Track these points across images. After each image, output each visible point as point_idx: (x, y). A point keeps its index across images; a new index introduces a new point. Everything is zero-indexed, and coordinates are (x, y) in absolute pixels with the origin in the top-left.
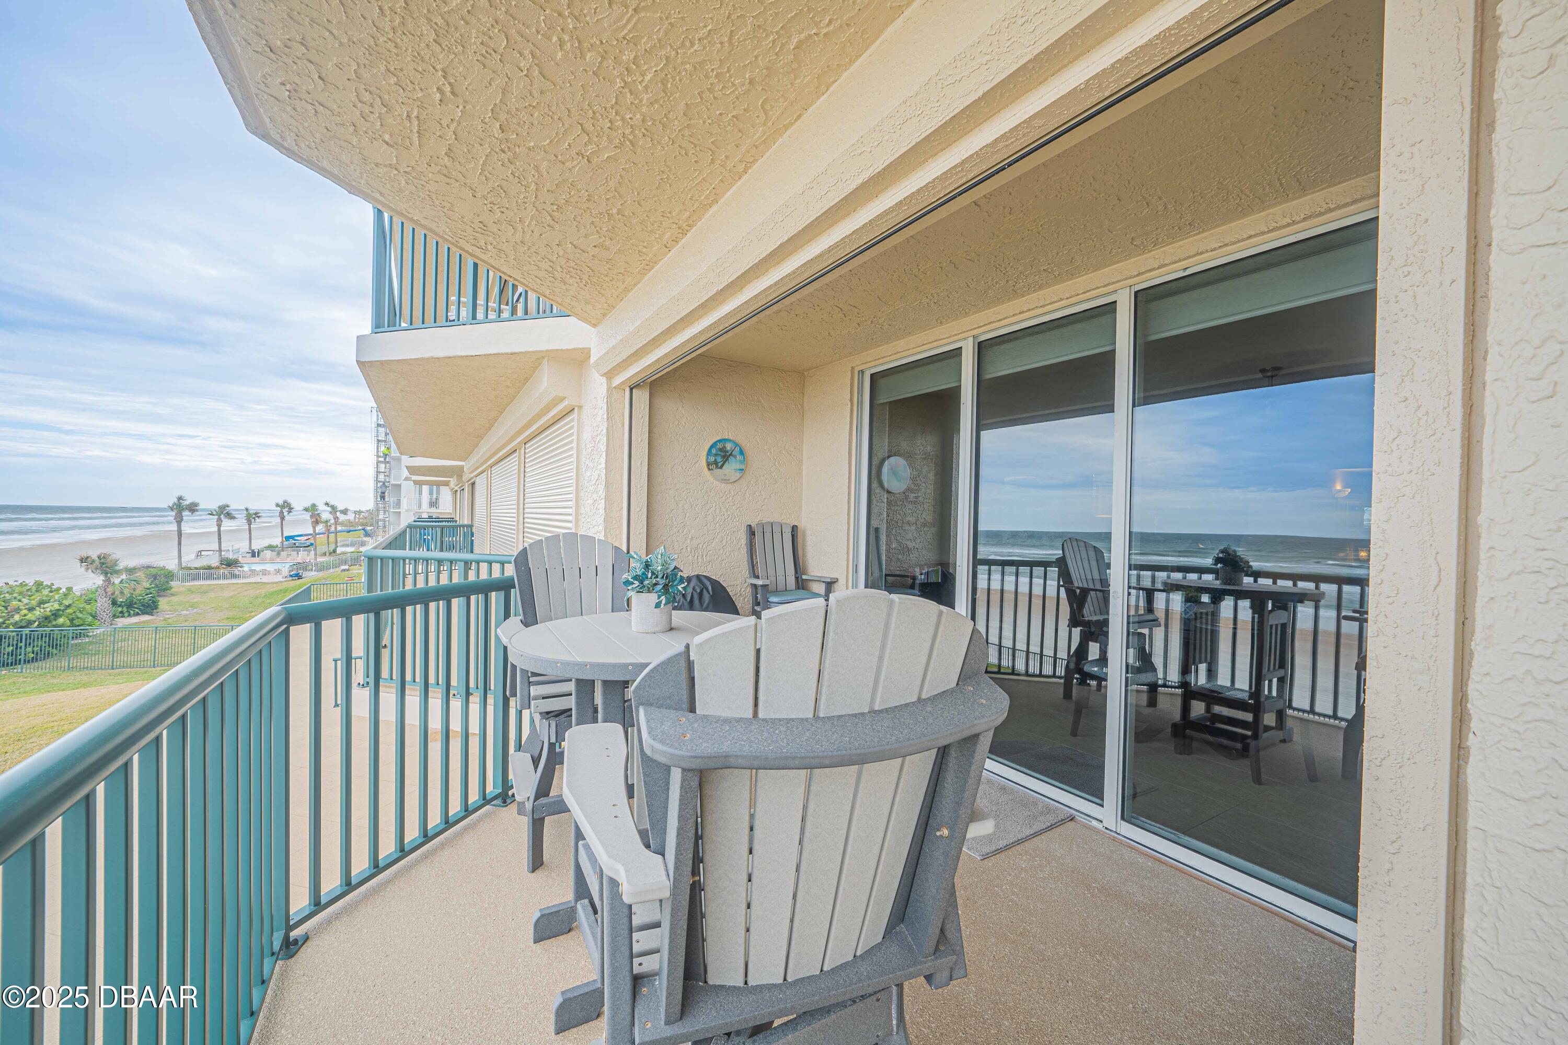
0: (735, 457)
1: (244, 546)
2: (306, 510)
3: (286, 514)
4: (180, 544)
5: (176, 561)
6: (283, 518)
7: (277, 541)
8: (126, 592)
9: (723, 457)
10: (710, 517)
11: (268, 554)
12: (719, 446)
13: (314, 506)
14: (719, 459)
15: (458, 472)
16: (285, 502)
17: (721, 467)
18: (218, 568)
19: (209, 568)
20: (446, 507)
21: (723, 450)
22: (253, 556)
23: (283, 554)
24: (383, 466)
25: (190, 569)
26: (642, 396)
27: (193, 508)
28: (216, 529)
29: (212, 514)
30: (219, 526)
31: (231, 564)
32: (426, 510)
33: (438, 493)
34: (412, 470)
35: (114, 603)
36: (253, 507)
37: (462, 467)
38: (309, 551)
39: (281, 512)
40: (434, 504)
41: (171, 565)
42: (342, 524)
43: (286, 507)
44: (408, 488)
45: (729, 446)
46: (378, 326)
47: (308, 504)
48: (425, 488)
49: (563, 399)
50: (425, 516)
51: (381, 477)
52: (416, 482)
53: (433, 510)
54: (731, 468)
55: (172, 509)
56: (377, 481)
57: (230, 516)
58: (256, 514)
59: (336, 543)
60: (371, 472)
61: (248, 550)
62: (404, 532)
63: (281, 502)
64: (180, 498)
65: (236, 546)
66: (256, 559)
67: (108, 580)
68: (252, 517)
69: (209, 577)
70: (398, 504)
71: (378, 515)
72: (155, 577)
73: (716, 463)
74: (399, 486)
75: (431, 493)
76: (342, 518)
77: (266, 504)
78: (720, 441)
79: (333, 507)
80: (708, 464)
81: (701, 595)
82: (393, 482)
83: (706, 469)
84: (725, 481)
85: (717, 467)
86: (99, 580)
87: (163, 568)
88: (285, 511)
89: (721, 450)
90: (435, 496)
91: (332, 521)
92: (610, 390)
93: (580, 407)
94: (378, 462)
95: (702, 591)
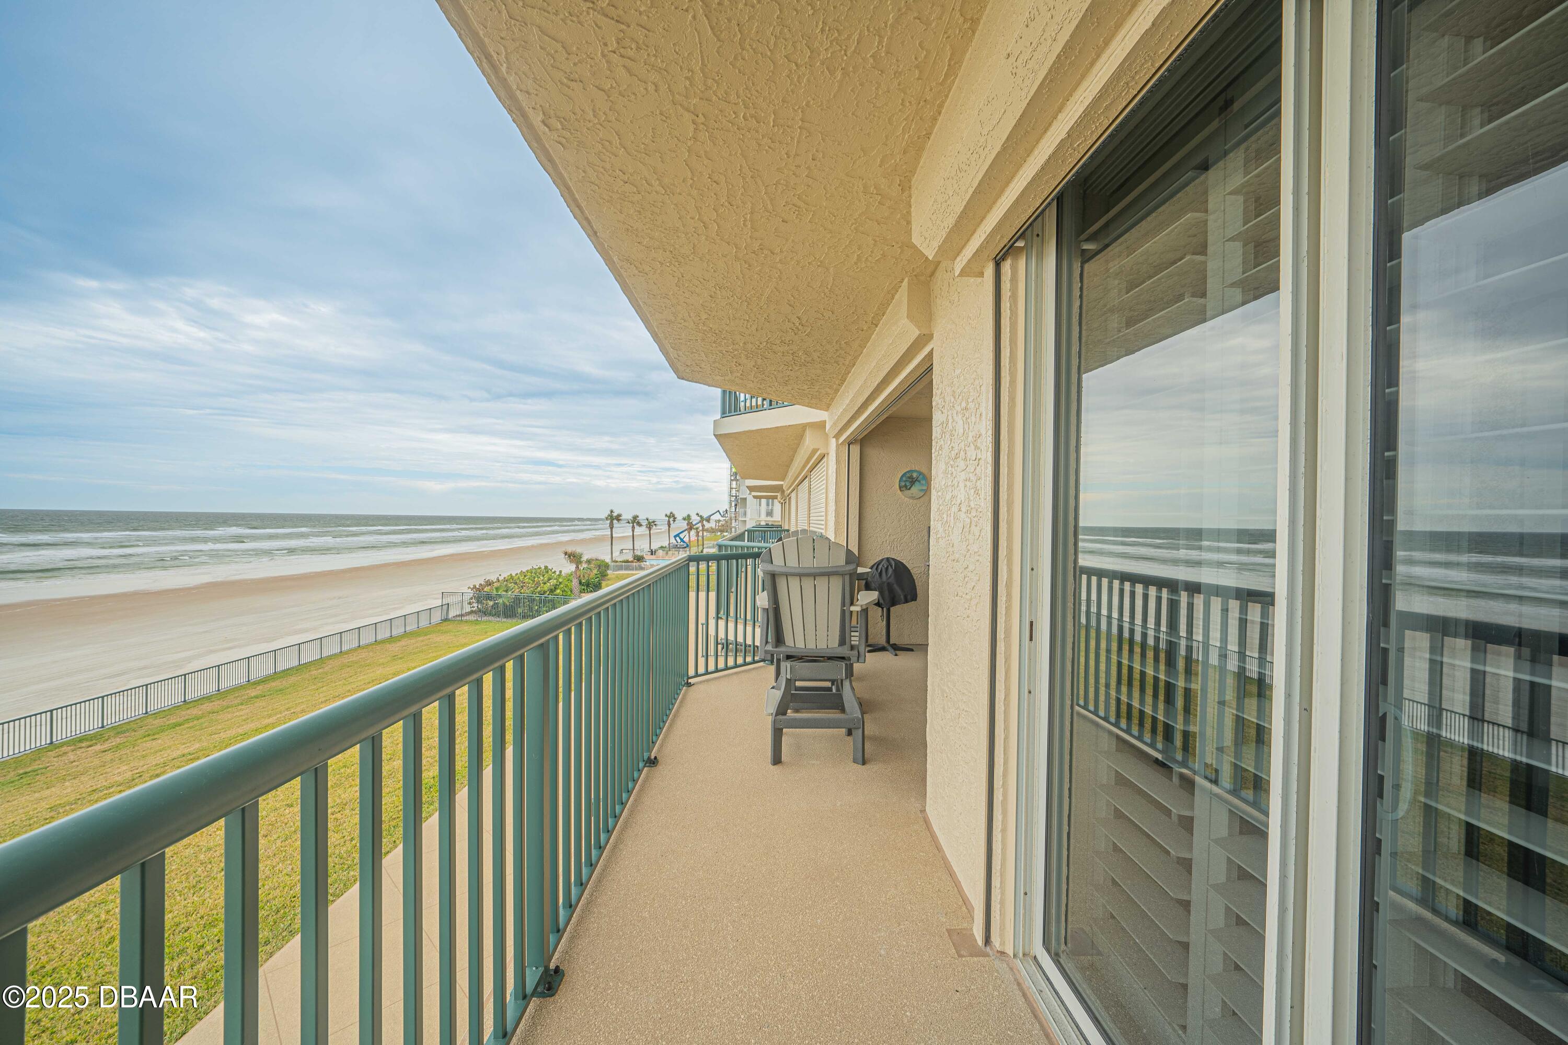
0: (919, 481)
1: (646, 547)
2: (684, 519)
3: (672, 522)
4: (612, 544)
5: (610, 556)
6: (669, 525)
7: (666, 544)
8: (586, 576)
9: (911, 482)
10: (902, 522)
11: (660, 552)
12: (908, 475)
13: (689, 516)
14: (908, 484)
15: (779, 489)
16: (671, 513)
17: (909, 489)
18: (632, 562)
19: (627, 561)
20: (777, 517)
21: (911, 477)
22: (652, 554)
23: (670, 553)
24: (734, 483)
25: (617, 562)
26: (856, 449)
27: (618, 518)
28: (631, 534)
29: (629, 522)
30: (633, 531)
31: (640, 559)
32: (764, 520)
33: (773, 505)
34: (752, 489)
35: (580, 583)
36: (651, 518)
37: (782, 485)
38: (686, 551)
39: (669, 521)
40: (770, 513)
41: (608, 559)
42: (707, 530)
43: (672, 517)
44: (751, 501)
45: (915, 475)
46: (724, 414)
47: (685, 515)
48: (764, 501)
49: (818, 450)
50: (763, 523)
51: (734, 492)
52: (755, 497)
53: (769, 519)
54: (915, 490)
55: (607, 519)
56: (731, 496)
57: (640, 525)
58: (654, 522)
59: (703, 545)
60: (726, 488)
61: (648, 550)
62: (744, 533)
63: (668, 514)
64: (612, 511)
65: (642, 546)
66: (653, 557)
67: (577, 567)
68: (651, 524)
69: (627, 568)
70: (745, 514)
71: (731, 524)
72: (599, 566)
73: (906, 486)
74: (746, 499)
75: (768, 505)
76: (707, 525)
77: (659, 516)
78: (908, 472)
79: (701, 517)
80: (900, 488)
81: (887, 569)
82: (741, 496)
83: (899, 491)
84: (912, 498)
85: (906, 489)
86: (573, 567)
87: (603, 561)
88: (671, 519)
89: (909, 478)
90: (770, 507)
91: (701, 528)
92: (837, 446)
93: (828, 454)
94: (731, 480)
95: (887, 567)
